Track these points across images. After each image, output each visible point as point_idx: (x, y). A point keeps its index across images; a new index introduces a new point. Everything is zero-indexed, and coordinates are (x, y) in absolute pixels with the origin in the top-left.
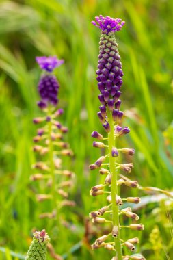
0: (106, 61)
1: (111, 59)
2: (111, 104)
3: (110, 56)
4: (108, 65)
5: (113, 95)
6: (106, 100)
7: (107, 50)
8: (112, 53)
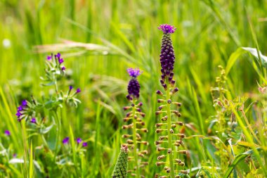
0: (165, 48)
1: (168, 47)
2: (168, 73)
3: (167, 45)
4: (166, 50)
5: (169, 68)
6: (165, 71)
7: (166, 42)
8: (169, 44)
